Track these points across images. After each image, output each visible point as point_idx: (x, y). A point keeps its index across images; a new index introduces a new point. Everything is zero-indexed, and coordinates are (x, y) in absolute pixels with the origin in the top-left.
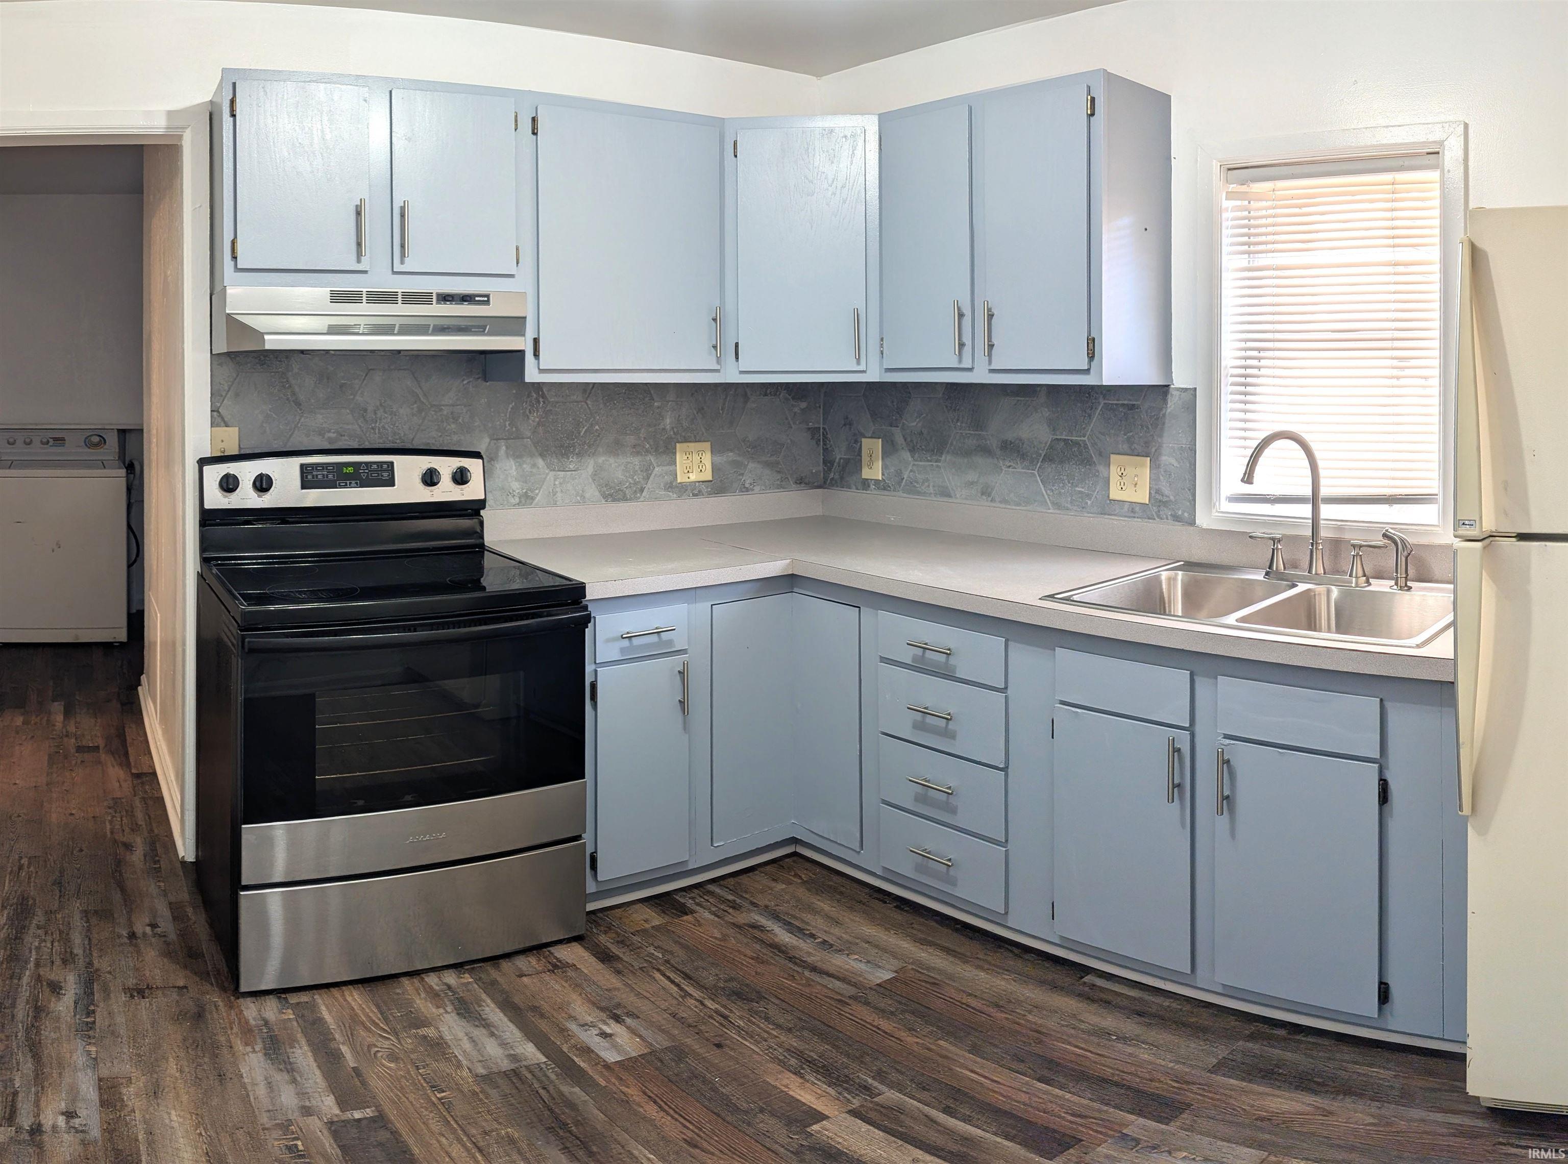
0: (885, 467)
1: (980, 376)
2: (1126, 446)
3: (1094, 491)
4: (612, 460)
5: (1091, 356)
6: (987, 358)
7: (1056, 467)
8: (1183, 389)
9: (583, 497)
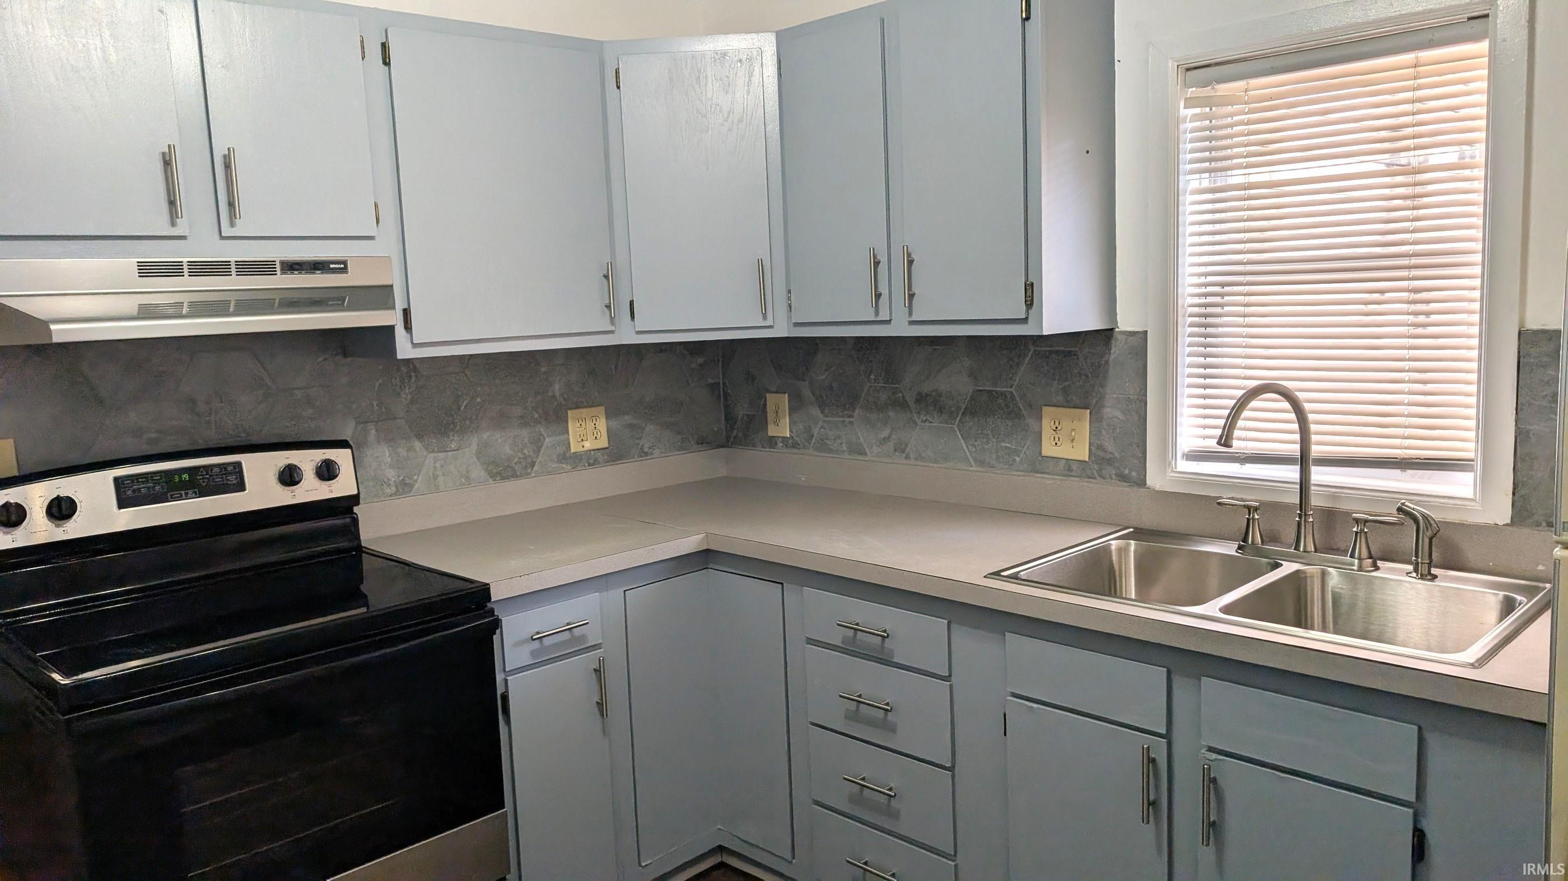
0: (792, 423)
1: (900, 328)
2: (1060, 398)
3: (1023, 447)
4: (498, 435)
5: (1029, 303)
6: (907, 310)
7: (979, 420)
8: (1130, 332)
9: (468, 478)
